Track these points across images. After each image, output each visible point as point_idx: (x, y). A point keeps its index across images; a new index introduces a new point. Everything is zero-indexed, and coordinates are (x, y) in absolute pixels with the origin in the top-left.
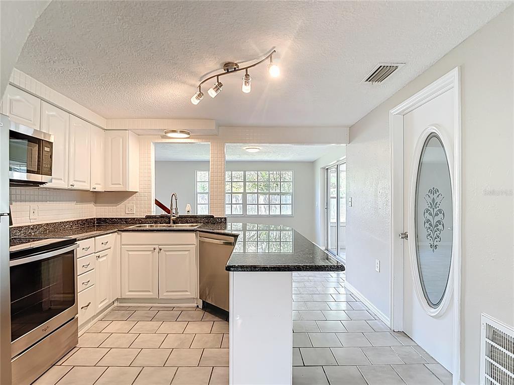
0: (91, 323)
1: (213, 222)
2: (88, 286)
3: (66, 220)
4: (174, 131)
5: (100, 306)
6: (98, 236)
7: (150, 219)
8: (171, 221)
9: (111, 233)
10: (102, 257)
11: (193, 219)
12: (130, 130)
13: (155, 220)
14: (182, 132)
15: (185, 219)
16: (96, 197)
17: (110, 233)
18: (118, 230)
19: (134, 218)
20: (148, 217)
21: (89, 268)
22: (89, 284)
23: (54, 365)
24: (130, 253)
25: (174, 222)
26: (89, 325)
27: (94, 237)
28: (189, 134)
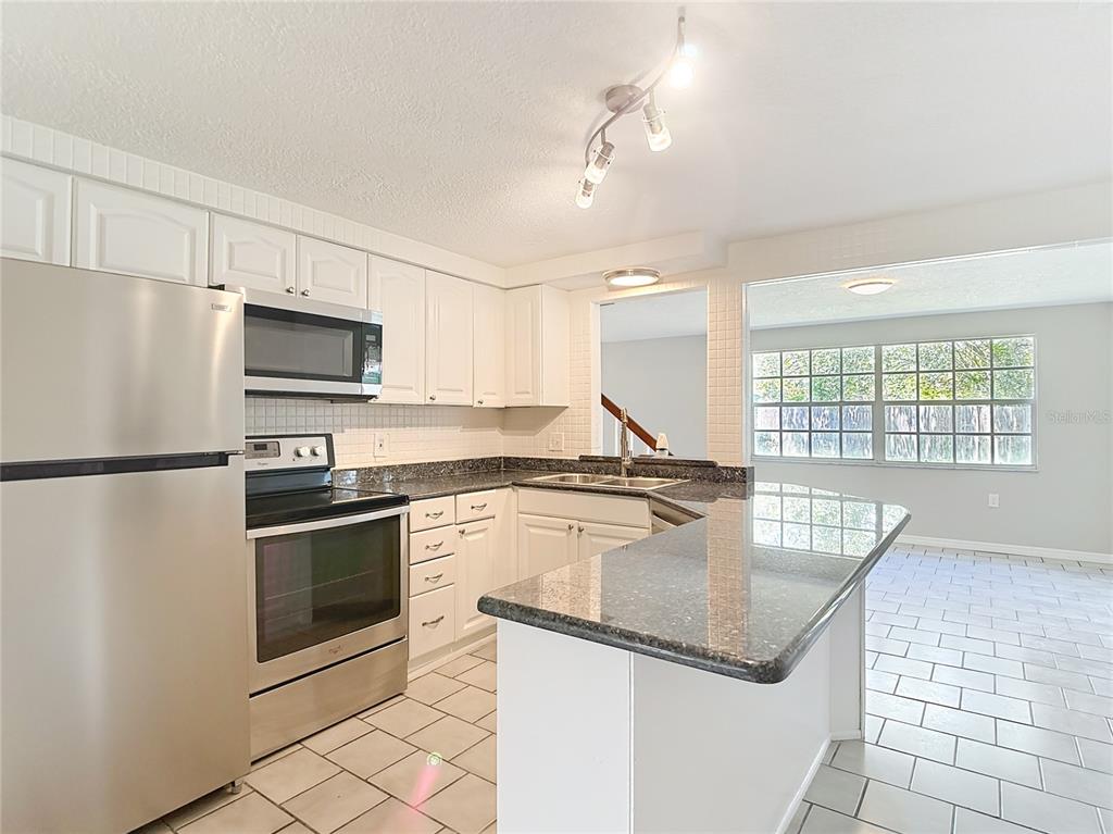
0: (451, 655)
1: (714, 477)
2: (437, 585)
3: (440, 460)
4: (620, 273)
5: (466, 627)
6: (463, 493)
7: (589, 464)
8: (623, 470)
9: (497, 488)
10: (469, 534)
11: (670, 469)
12: (545, 283)
13: (595, 465)
14: (638, 272)
15: (654, 467)
16: (506, 416)
17: (492, 488)
18: (513, 484)
19: (561, 461)
20: (583, 459)
21: (442, 551)
22: (441, 582)
23: (354, 716)
24: (532, 530)
25: (630, 473)
26: (445, 659)
27: (456, 494)
28: (655, 274)
